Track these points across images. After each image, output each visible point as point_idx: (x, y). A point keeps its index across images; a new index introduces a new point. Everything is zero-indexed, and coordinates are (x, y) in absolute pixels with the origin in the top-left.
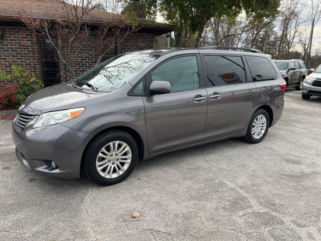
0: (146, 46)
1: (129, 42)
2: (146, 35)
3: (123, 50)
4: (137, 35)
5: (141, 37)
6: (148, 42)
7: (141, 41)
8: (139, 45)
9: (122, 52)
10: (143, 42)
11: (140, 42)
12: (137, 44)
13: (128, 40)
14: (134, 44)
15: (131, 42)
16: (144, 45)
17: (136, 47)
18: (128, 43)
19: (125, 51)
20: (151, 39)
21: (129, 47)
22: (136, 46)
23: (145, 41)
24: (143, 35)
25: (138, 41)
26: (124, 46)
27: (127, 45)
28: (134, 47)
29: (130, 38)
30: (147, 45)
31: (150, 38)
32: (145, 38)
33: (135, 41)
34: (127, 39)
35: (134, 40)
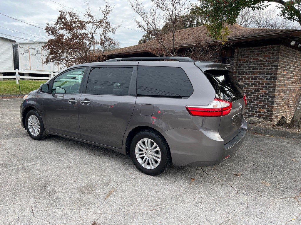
0: (269, 60)
1: (248, 57)
2: (270, 48)
3: (241, 66)
4: (258, 49)
5: (264, 50)
6: (273, 56)
7: (263, 54)
8: (259, 60)
9: (240, 68)
10: (265, 56)
11: (261, 56)
12: (258, 59)
13: (247, 56)
14: (254, 59)
15: (250, 57)
16: (266, 59)
17: (256, 63)
18: (248, 59)
19: (244, 67)
20: (277, 51)
21: (247, 62)
22: (256, 61)
23: (268, 54)
24: (267, 48)
25: (260, 55)
26: (243, 63)
27: (246, 61)
28: (254, 62)
29: (250, 53)
30: (270, 58)
31: (274, 50)
32: (268, 51)
33: (255, 56)
34: (247, 54)
35: (255, 54)
